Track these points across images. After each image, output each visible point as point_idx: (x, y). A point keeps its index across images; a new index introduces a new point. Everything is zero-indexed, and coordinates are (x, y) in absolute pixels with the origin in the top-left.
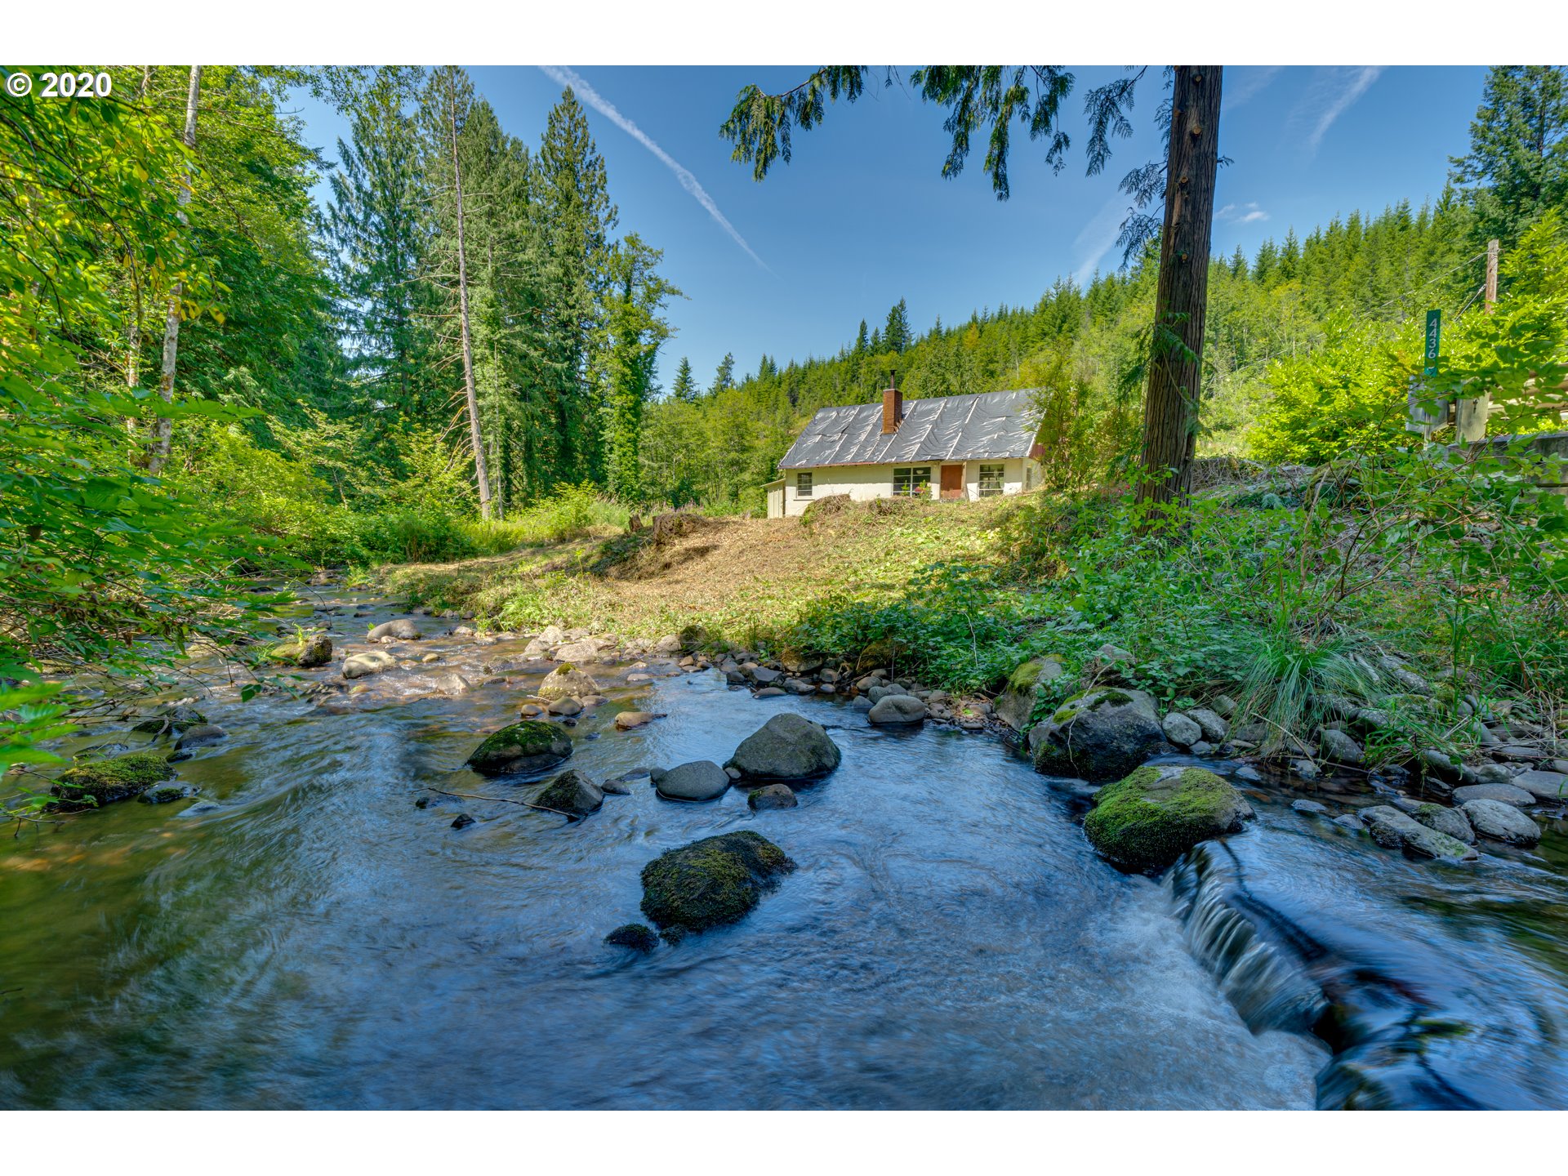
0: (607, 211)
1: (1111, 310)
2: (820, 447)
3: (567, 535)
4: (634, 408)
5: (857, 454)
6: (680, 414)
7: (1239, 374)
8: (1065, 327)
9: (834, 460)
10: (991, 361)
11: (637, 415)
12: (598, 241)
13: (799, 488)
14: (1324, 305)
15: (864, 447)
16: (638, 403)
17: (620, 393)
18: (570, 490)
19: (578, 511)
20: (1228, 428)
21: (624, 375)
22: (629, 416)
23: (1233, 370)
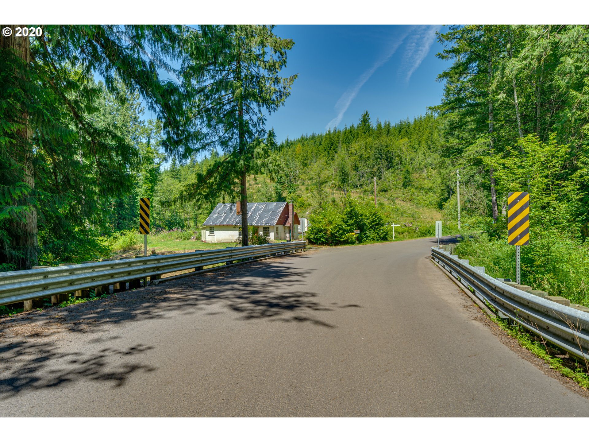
0: (140, 108)
1: (348, 143)
2: (217, 218)
3: (127, 249)
4: (151, 189)
5: (229, 222)
6: (172, 184)
7: (391, 171)
8: (332, 148)
9: (221, 223)
10: (305, 160)
11: (152, 192)
12: (135, 119)
13: (210, 231)
14: (417, 146)
15: (230, 219)
16: (153, 187)
17: (145, 183)
18: (128, 232)
19: (131, 240)
20: (385, 191)
21: (147, 176)
22: (149, 192)
23: (389, 168)
